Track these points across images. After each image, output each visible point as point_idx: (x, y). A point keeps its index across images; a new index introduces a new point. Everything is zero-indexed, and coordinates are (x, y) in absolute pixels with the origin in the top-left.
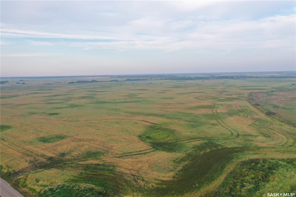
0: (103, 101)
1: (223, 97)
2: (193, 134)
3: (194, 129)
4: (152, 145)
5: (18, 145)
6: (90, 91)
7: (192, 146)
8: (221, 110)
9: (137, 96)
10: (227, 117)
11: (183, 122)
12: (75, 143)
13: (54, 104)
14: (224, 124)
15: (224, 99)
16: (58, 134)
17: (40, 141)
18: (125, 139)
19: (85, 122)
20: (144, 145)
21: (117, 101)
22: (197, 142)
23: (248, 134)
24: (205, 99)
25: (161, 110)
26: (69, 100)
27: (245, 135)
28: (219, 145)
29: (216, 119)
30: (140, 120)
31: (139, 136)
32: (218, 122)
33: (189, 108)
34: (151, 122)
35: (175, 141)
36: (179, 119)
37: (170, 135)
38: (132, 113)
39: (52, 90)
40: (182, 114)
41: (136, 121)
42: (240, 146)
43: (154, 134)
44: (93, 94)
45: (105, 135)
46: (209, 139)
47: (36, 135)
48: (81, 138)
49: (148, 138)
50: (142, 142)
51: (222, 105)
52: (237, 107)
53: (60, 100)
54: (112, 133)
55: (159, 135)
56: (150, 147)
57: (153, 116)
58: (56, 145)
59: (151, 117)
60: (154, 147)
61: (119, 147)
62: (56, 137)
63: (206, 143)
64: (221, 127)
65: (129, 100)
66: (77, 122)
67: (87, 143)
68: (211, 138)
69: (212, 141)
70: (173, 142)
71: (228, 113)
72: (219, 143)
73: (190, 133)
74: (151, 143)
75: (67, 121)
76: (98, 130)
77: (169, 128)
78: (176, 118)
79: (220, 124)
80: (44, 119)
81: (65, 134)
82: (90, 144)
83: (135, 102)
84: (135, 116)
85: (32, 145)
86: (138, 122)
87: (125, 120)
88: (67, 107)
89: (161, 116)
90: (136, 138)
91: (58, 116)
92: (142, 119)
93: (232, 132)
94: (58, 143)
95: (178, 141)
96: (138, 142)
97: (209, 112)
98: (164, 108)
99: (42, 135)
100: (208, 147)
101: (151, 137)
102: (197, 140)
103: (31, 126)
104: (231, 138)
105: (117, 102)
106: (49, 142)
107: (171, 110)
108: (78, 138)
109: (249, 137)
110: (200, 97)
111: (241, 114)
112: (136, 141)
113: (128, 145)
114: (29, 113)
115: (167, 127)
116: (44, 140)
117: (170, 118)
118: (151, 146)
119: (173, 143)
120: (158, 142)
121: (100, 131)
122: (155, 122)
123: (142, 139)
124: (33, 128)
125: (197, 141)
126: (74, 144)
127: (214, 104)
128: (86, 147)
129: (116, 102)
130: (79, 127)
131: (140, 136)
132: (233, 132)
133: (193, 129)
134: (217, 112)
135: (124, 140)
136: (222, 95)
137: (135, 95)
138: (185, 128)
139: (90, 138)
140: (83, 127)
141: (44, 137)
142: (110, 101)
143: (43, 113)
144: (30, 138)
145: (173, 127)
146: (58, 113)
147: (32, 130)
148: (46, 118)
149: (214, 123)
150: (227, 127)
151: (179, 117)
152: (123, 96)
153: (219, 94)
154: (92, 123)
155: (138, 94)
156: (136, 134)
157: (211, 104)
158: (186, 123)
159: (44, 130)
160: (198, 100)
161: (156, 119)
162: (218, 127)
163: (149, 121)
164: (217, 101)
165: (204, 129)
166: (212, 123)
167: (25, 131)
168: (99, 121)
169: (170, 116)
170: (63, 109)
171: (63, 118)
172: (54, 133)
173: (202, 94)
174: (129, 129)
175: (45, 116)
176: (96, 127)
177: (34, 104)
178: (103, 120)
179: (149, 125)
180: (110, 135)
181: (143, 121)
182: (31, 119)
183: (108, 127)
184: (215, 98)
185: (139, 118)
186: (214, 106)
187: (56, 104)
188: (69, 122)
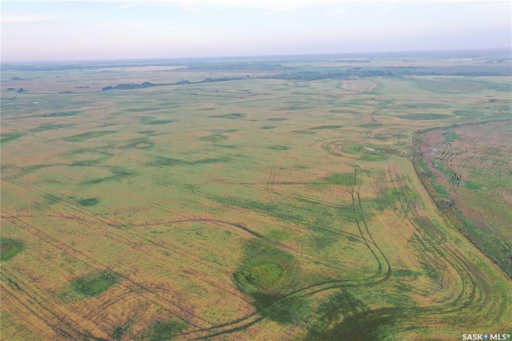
0: (169, 156)
1: (370, 146)
2: (320, 266)
3: (323, 254)
4: (255, 301)
5: (44, 304)
6: (144, 120)
7: (316, 305)
8: (367, 191)
9: (226, 138)
10: (374, 215)
11: (303, 231)
12: (135, 298)
13: (84, 165)
14: (369, 239)
15: (373, 153)
16: (104, 268)
17: (77, 289)
18: (212, 284)
19: (143, 227)
20: (243, 302)
21: (195, 157)
22: (325, 292)
23: (404, 269)
24: (341, 153)
25: (267, 189)
26: (109, 150)
27: (400, 271)
28: (358, 301)
29: (357, 222)
30: (234, 225)
31: (234, 274)
33: (315, 184)
34: (253, 229)
35: (291, 290)
36: (297, 219)
37: (283, 270)
38: (220, 200)
39: (74, 113)
40: (302, 203)
41: (229, 228)
42: (391, 306)
43: (257, 268)
44: (149, 132)
45: (180, 270)
46: (344, 283)
47: (68, 273)
48: (142, 281)
49: (249, 279)
50: (238, 293)
51: (368, 173)
52: (392, 181)
53: (95, 150)
54: (191, 267)
55: (265, 270)
56: (253, 309)
57: (255, 211)
58: (105, 303)
59: (252, 215)
60: (259, 310)
62: (101, 277)
63: (339, 298)
64: (363, 248)
65: (212, 155)
66: (130, 231)
67: (151, 296)
68: (347, 281)
69: (348, 291)
70: (287, 293)
71: (377, 201)
72: (359, 297)
73: (314, 266)
74: (254, 295)
75: (114, 226)
76: (168, 254)
77: (282, 249)
78: (292, 218)
79: (363, 238)
80: (73, 218)
81: (115, 270)
82: (159, 302)
83: (224, 160)
84: (226, 211)
85: (66, 303)
86: (231, 231)
87: (209, 223)
89: (269, 209)
90: (231, 283)
91: (97, 209)
92: (236, 221)
93: (379, 264)
94: (107, 296)
95: (297, 288)
96: (233, 294)
97: (347, 199)
98: (273, 184)
99: (78, 273)
100: (340, 309)
101: (254, 279)
102: (325, 286)
104: (378, 279)
105: (194, 160)
106: (93, 294)
107: (284, 188)
108: (138, 280)
109: (405, 279)
110: (332, 143)
111: (398, 204)
112: (230, 292)
113: (218, 302)
114: (46, 198)
115: (278, 247)
116: (84, 286)
117: (282, 217)
118: (254, 304)
119: (288, 295)
120: (265, 292)
121: (171, 260)
122: (260, 232)
123: (239, 285)
124: (61, 249)
125: (325, 289)
126: (132, 299)
127: (356, 171)
128: (153, 309)
129: (190, 160)
130: (136, 244)
131: (235, 276)
132: (382, 261)
133: (320, 251)
134: (359, 197)
135: (211, 287)
136: (369, 137)
137: (222, 136)
138: (306, 249)
139: (156, 283)
140: (143, 248)
141: (82, 278)
142: (181, 158)
143: (71, 197)
144: (59, 280)
145: (289, 244)
146: (94, 197)
147: (59, 256)
148: (78, 216)
149: (353, 235)
150: (373, 247)
151: (297, 214)
152: (202, 139)
153: (365, 134)
154: (155, 232)
155: (229, 131)
156: (229, 270)
157: (351, 170)
158: (309, 232)
159: (80, 256)
160: (329, 155)
161: (260, 219)
162: (359, 246)
163: (249, 226)
164: (361, 159)
165: (336, 253)
166: (350, 234)
167: (48, 258)
168: (167, 228)
169: (282, 209)
170: (103, 184)
171: (106, 214)
172: (97, 266)
173: (336, 133)
174: (217, 254)
175: (75, 207)
176: (164, 245)
177: (50, 166)
178: (173, 224)
179: (250, 241)
180: (188, 273)
181: (239, 226)
182: (53, 218)
183: (183, 247)
184: (358, 150)
185: (233, 216)
186: (355, 178)
187: (89, 165)
188: (118, 230)
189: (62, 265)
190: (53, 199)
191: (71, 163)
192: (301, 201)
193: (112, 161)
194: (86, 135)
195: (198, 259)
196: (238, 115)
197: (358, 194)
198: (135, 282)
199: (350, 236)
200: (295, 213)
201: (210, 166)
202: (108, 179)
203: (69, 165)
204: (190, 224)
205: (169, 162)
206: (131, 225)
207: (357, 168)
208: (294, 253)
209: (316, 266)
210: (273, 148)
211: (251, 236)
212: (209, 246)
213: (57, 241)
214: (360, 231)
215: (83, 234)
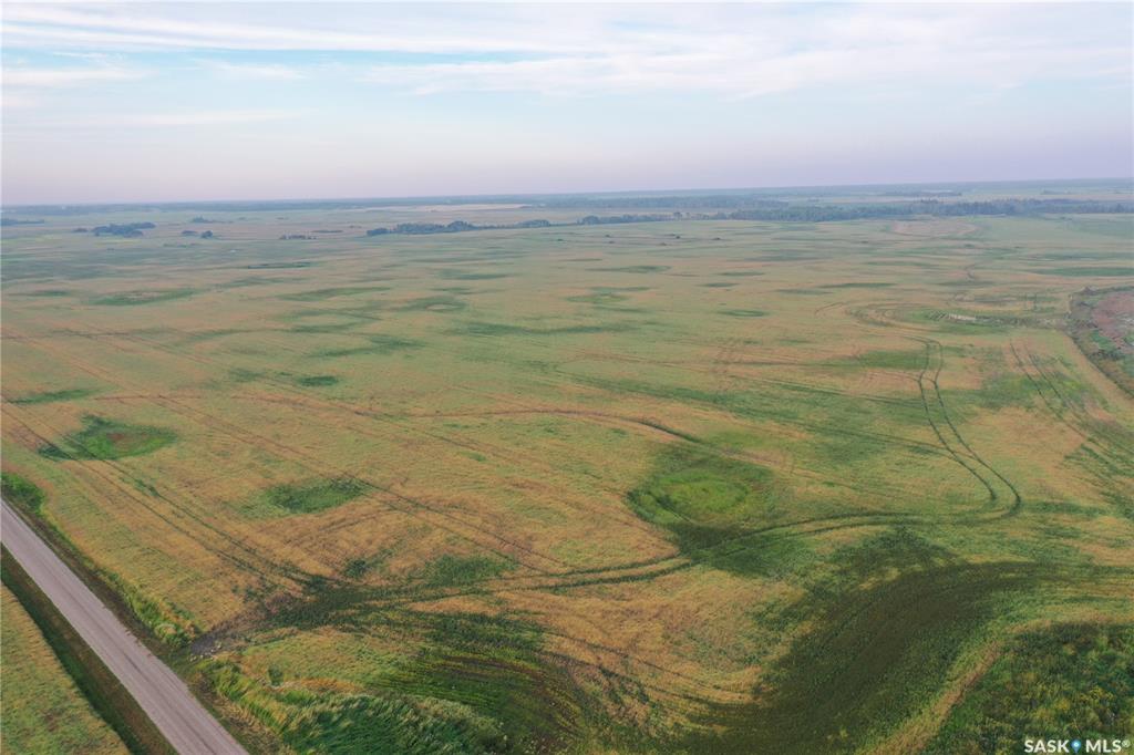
0: (495, 322)
1: (964, 312)
2: (836, 490)
3: (844, 470)
4: (677, 536)
5: (204, 518)
6: (447, 274)
7: (829, 550)
8: (955, 377)
9: (622, 298)
10: (976, 414)
11: (797, 434)
12: (399, 519)
13: (318, 331)
14: (964, 450)
15: (970, 323)
16: (339, 474)
17: (277, 502)
18: (578, 506)
19: (429, 419)
20: (649, 537)
21: (549, 324)
22: (849, 530)
23: (1057, 501)
24: (893, 322)
25: (714, 372)
26: (371, 313)
27: (1046, 504)
28: (936, 548)
29: (931, 424)
30: (633, 420)
31: (629, 494)
32: (940, 438)
33: (827, 367)
34: (677, 428)
35: (765, 524)
36: (787, 417)
37: (747, 493)
38: (605, 385)
39: (308, 264)
40: (796, 392)
41: (618, 424)
42: (1023, 559)
43: (686, 488)
44: (459, 290)
45: (504, 483)
46: (900, 519)
47: (261, 477)
48: (417, 495)
49: (664, 503)
50: (638, 521)
51: (960, 351)
52: (1021, 364)
53: (341, 313)
54: (529, 478)
55: (704, 490)
56: (671, 549)
57: (684, 402)
58: (333, 524)
59: (676, 407)
60: (684, 550)
61: (556, 543)
62: (331, 486)
63: (886, 541)
64: (948, 464)
65: (591, 322)
66: (402, 422)
67: (440, 519)
68: (906, 514)
69: (909, 531)
70: (755, 528)
71: (982, 394)
72: (939, 542)
73: (824, 489)
74: (672, 527)
75: (368, 415)
76: (479, 459)
77: (745, 459)
78: (772, 414)
79: (948, 449)
80: (283, 401)
81: (362, 477)
82: (452, 526)
83: (617, 329)
84: (617, 400)
85: (250, 519)
86: (624, 429)
87: (576, 416)
88: (366, 350)
89: (717, 400)
90: (621, 505)
91: (337, 390)
92: (639, 415)
93: (991, 491)
94: (338, 513)
95: (778, 522)
96: (626, 524)
97: (907, 389)
98: (727, 363)
99: (282, 476)
100: (891, 559)
101: (676, 503)
102: (852, 520)
103: (245, 432)
104: (987, 516)
105: (549, 327)
106: (309, 510)
107: (754, 370)
108: (408, 492)
109: (1061, 517)
110: (870, 307)
111: (1037, 400)
112: (617, 520)
113: (588, 533)
114: (233, 373)
115: (736, 457)
116: (291, 499)
117: (749, 412)
118: (675, 542)
119: (757, 532)
120: (701, 524)
121: (486, 466)
122: (693, 433)
123: (641, 510)
124: (252, 443)
125: (852, 526)
126: (394, 520)
127: (928, 347)
128: (438, 537)
129: (542, 328)
130: (410, 442)
131: (632, 496)
132: (998, 487)
133: (838, 466)
134: (936, 387)
135: (574, 510)
136: (961, 300)
137: (613, 296)
138: (805, 463)
139: (449, 499)
140: (426, 447)
141: (289, 486)
142: (523, 324)
143: (283, 374)
144: (244, 485)
145: (762, 454)
146: (334, 375)
147: (247, 453)
148: (292, 398)
149: (920, 443)
150: (973, 463)
151: (784, 408)
152: (571, 299)
153: (952, 296)
154: (455, 426)
155: (629, 289)
156: (618, 487)
157: (917, 346)
158: (812, 436)
159: (289, 455)
160: (863, 326)
161: (695, 414)
162: (940, 463)
163: (669, 423)
164: (940, 332)
165: (879, 470)
166: (915, 442)
167: (223, 454)
168: (483, 420)
169: (748, 400)
170: (350, 357)
171: (352, 398)
172: (321, 470)
173: (882, 294)
174: (592, 461)
175: (290, 387)
176: (473, 445)
177: (247, 331)
178: (496, 416)
179: (669, 446)
180: (523, 487)
181: (643, 422)
182: (240, 401)
183: (515, 449)
184: (935, 318)
185: (633, 407)
186: (928, 359)
187: (327, 332)
188: (376, 421)
189: (251, 466)
190: (246, 376)
191: (289, 328)
192: (794, 390)
193: (376, 328)
194: (328, 293)
195: (548, 468)
196: (652, 268)
197: (935, 383)
198: (404, 495)
199: (916, 445)
200: (777, 406)
201: (589, 336)
203: (287, 331)
204: (533, 417)
205: (493, 330)
206: (404, 415)
207: (932, 345)
208: (776, 468)
209: (829, 489)
210: (731, 314)
211: (671, 439)
212: (573, 450)
215: (301, 424)
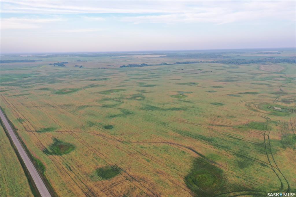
0: (152, 105)
1: (278, 106)
2: (240, 180)
3: (242, 171)
5: (82, 180)
6: (141, 84)
8: (274, 135)
9: (186, 96)
10: (279, 150)
11: (230, 156)
12: (128, 183)
13: (108, 107)
14: (275, 166)
15: (280, 111)
16: (114, 165)
17: (99, 174)
19: (136, 144)
21: (167, 106)
24: (258, 110)
25: (209, 129)
26: (121, 100)
29: (267, 154)
30: (187, 148)
31: (186, 178)
33: (239, 128)
34: (199, 152)
35: (220, 192)
36: (227, 148)
37: (216, 179)
38: (180, 132)
39: (105, 79)
40: (230, 138)
41: (184, 149)
43: (200, 176)
44: (143, 91)
45: (154, 171)
46: (256, 193)
47: (95, 165)
48: (133, 174)
49: (195, 182)
50: (188, 189)
51: (276, 123)
52: (293, 130)
53: (114, 99)
54: (161, 170)
55: (205, 177)
57: (201, 141)
58: (112, 184)
59: (199, 143)
61: (167, 196)
62: (112, 169)
64: (270, 171)
65: (177, 106)
66: (129, 145)
67: (138, 184)
68: (258, 191)
70: (218, 194)
71: (281, 142)
73: (236, 179)
74: (196, 191)
75: (121, 141)
76: (148, 161)
77: (216, 165)
78: (224, 147)
79: (271, 165)
80: (100, 135)
81: (119, 166)
82: (141, 188)
83: (184, 109)
84: (183, 139)
85: (93, 181)
86: (185, 151)
87: (173, 145)
89: (209, 141)
90: (183, 182)
91: (113, 131)
92: (189, 146)
93: (281, 183)
94: (114, 180)
95: (224, 192)
96: (185, 190)
97: (261, 139)
98: (212, 125)
101: (197, 182)
102: (243, 192)
105: (167, 108)
106: (106, 178)
107: (219, 128)
108: (130, 173)
110: (252, 103)
112: (182, 188)
114: (88, 123)
115: (213, 164)
116: (102, 174)
117: (217, 146)
120: (204, 191)
121: (150, 164)
122: (203, 153)
123: (188, 184)
128: (138, 191)
129: (164, 108)
130: (131, 153)
132: (283, 182)
133: (240, 170)
134: (269, 138)
135: (171, 183)
136: (277, 101)
137: (184, 95)
138: (232, 168)
139: (140, 176)
140: (135, 155)
141: (102, 168)
142: (160, 106)
143: (100, 124)
144: (91, 168)
145: (220, 163)
146: (112, 125)
147: (92, 155)
148: (102, 134)
149: (263, 162)
150: (277, 171)
151: (227, 145)
152: (172, 96)
153: (275, 99)
154: (142, 147)
155: (187, 93)
156: (183, 175)
157: (264, 120)
158: (234, 157)
159: (102, 156)
160: (250, 111)
161: (203, 146)
162: (268, 170)
163: (196, 149)
164: (271, 114)
165: (252, 172)
166: (262, 161)
167: (86, 155)
168: (149, 145)
169: (217, 141)
170: (116, 118)
171: (117, 135)
172: (110, 163)
173: (255, 97)
174: (176, 164)
175: (101, 129)
176: (146, 155)
177: (91, 106)
178: (152, 144)
179: (196, 159)
180: (159, 173)
181: (190, 149)
182: (90, 134)
183: (157, 157)
184: (270, 108)
185: (187, 142)
186: (267, 126)
187: (110, 107)
188: (122, 144)
189: (93, 160)
190: (91, 124)
191: (101, 105)
192: (230, 137)
193: (122, 106)
194: (111, 91)
195: (165, 166)
196: (194, 84)
197: (268, 136)
198: (129, 174)
199: (262, 162)
200: (225, 144)
201: (177, 112)
202: (119, 115)
203: (100, 106)
204: (161, 145)
205: (153, 108)
206: (130, 142)
207: (268, 120)
208: (224, 170)
209: (237, 179)
210: (214, 104)
211: (198, 156)
212: (172, 159)
213: (91, 147)
214: (269, 160)
215: (104, 144)
